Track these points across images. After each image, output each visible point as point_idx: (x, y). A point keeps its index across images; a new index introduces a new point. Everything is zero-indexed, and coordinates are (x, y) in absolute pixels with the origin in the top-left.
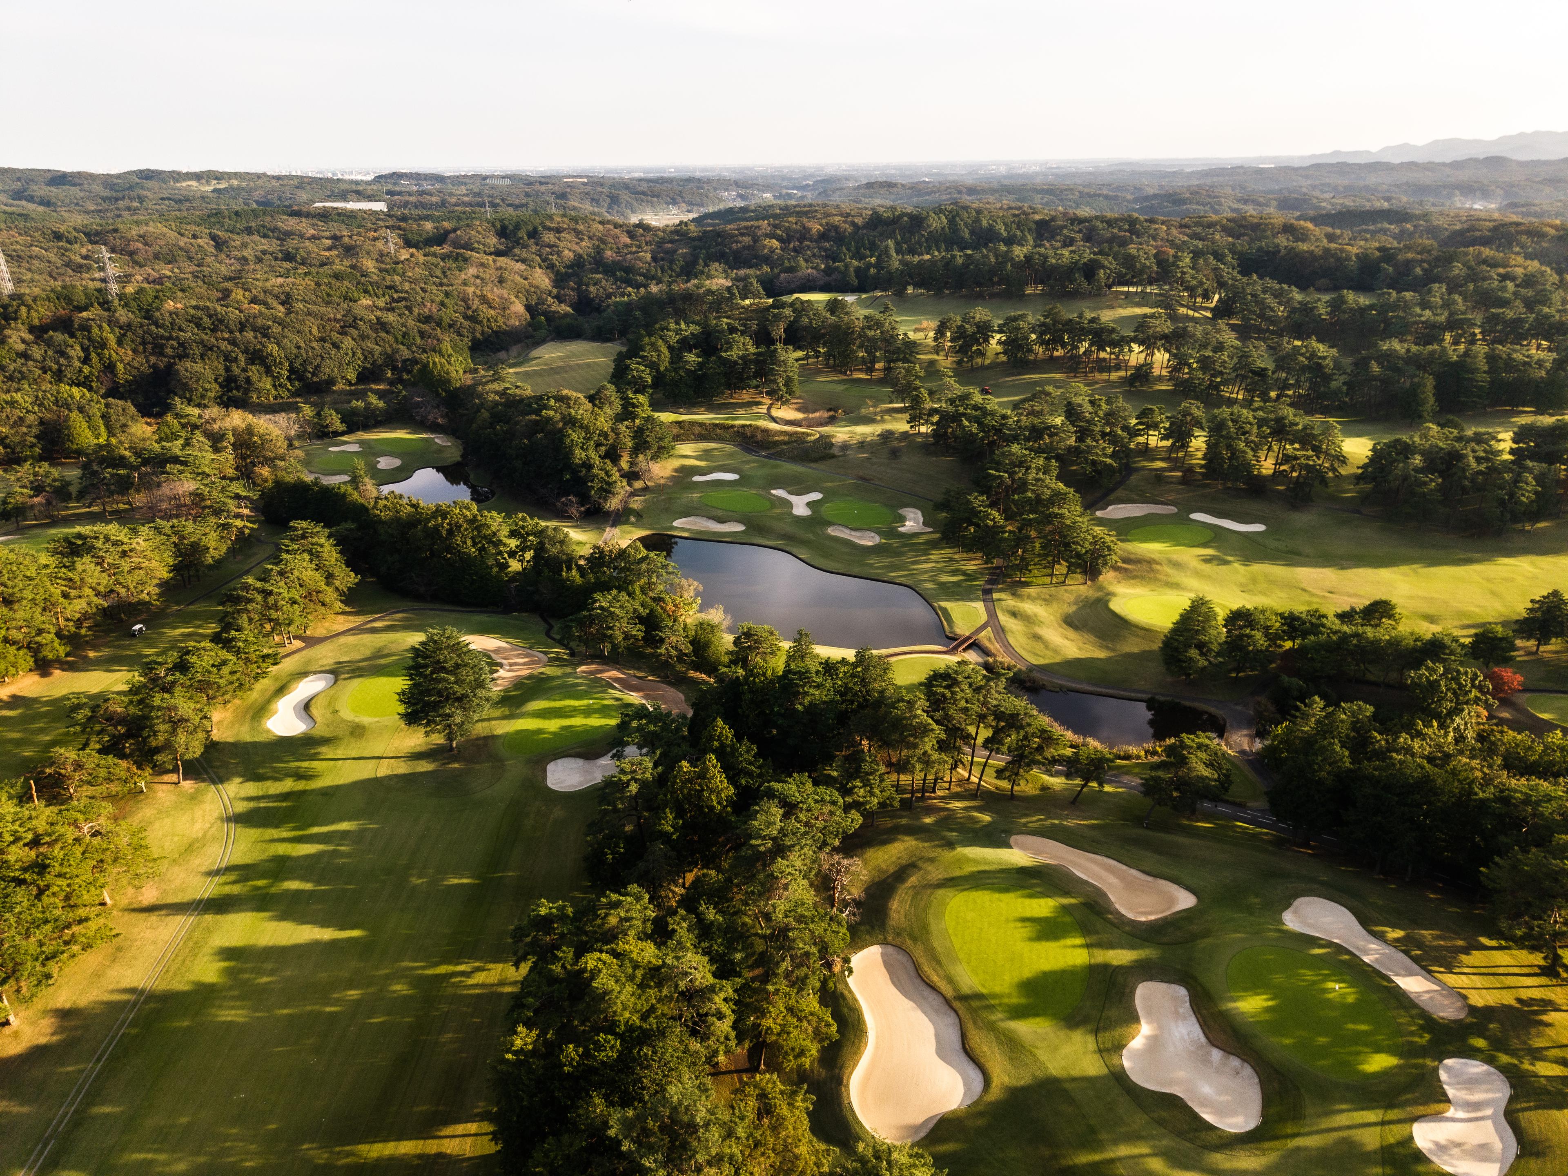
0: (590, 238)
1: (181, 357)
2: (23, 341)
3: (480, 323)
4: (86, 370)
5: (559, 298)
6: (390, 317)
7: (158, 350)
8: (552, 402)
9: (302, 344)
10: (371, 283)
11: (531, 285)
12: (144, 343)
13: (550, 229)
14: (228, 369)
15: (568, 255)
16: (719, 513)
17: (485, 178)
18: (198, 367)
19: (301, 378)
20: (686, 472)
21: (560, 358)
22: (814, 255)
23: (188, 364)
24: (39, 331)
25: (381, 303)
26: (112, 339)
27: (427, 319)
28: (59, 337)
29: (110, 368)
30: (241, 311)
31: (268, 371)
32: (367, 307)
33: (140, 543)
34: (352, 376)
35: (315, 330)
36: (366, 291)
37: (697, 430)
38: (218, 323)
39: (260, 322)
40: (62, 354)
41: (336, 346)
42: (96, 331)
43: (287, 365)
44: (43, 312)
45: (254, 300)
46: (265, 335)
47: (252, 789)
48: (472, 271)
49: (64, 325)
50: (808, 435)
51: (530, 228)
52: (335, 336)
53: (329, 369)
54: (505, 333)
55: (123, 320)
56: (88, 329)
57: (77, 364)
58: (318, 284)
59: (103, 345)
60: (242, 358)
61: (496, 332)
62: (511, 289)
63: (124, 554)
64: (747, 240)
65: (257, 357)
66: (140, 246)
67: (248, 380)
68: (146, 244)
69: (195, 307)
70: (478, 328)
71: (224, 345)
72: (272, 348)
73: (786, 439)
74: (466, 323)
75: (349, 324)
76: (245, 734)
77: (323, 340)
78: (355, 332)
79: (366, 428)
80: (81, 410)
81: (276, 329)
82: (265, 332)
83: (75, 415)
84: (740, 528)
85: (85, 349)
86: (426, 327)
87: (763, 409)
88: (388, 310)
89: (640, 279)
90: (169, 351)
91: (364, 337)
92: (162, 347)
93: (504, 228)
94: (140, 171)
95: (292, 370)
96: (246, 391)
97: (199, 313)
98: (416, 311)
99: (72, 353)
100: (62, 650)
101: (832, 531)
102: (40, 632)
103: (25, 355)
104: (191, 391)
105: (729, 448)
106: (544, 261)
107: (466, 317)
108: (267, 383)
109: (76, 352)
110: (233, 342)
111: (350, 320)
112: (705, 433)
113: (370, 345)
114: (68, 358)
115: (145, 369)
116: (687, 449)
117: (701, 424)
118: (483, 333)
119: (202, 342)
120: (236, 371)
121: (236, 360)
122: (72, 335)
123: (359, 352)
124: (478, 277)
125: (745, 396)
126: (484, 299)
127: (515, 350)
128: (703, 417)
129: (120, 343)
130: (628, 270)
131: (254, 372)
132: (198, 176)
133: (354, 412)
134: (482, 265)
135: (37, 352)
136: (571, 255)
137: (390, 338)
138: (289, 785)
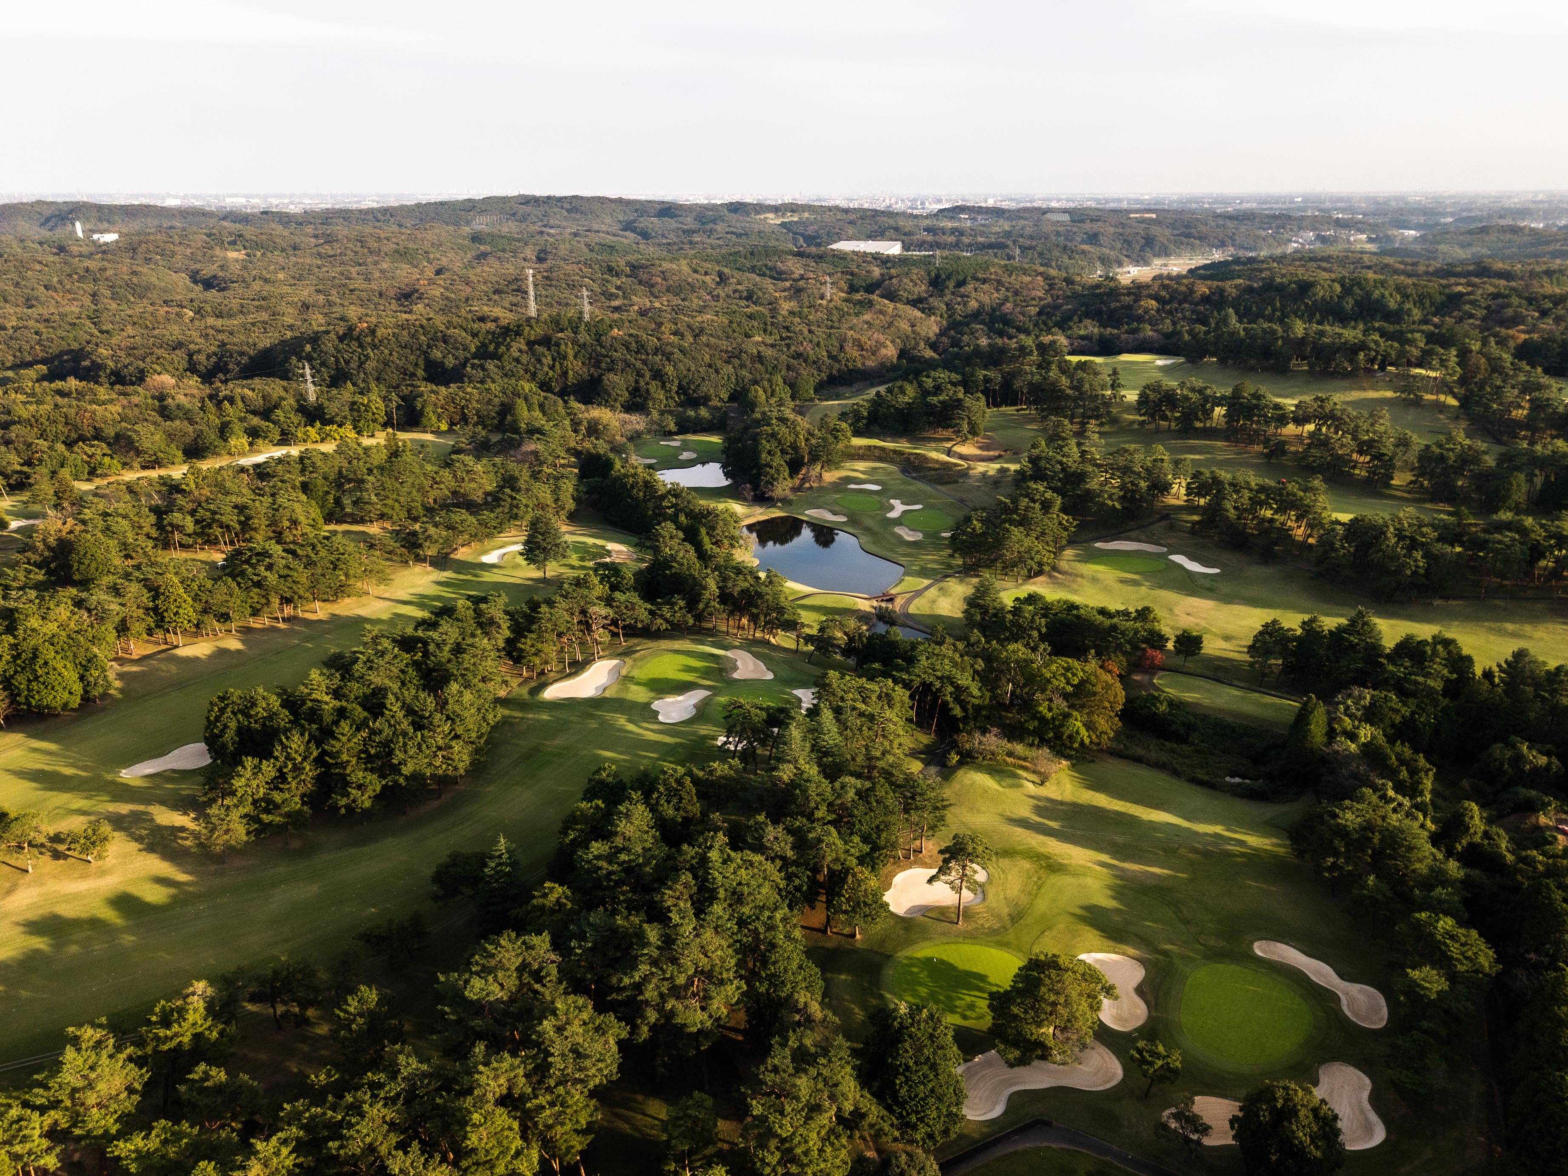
0: (1007, 290)
1: (610, 370)
2: (520, 351)
3: (839, 361)
4: (551, 373)
5: (933, 346)
6: (769, 352)
7: (597, 365)
8: (774, 421)
9: (693, 368)
10: (772, 324)
11: (913, 332)
12: (590, 358)
13: (977, 279)
14: (637, 382)
15: (973, 304)
16: (839, 508)
17: (1045, 211)
18: (616, 378)
19: (685, 393)
20: (848, 480)
23: (611, 376)
24: (530, 344)
25: (769, 340)
26: (571, 353)
27: (798, 356)
28: (540, 349)
29: (565, 374)
30: (659, 339)
31: (663, 386)
32: (757, 343)
33: (479, 468)
34: (725, 395)
35: (707, 358)
36: (765, 331)
37: (877, 453)
38: (641, 347)
39: (669, 349)
40: (539, 361)
41: (717, 371)
42: (563, 347)
43: (676, 382)
44: (539, 331)
45: (675, 333)
46: (668, 359)
47: (453, 575)
48: (867, 317)
49: (546, 341)
50: (956, 465)
51: (961, 278)
52: (719, 363)
53: (706, 388)
55: (582, 341)
56: (558, 345)
57: (546, 369)
58: (731, 322)
59: (565, 358)
60: (648, 375)
61: (850, 371)
62: (893, 335)
63: (468, 472)
64: (1129, 299)
65: (658, 375)
66: (659, 280)
67: (647, 391)
68: (664, 279)
69: (631, 335)
70: (837, 366)
71: (639, 364)
72: (669, 369)
73: (937, 466)
74: (829, 362)
75: (733, 356)
76: (470, 559)
77: (710, 366)
78: (736, 362)
80: (526, 399)
81: (677, 355)
82: (668, 357)
83: (520, 402)
84: (844, 519)
85: (554, 360)
86: (795, 362)
87: (949, 445)
88: (772, 346)
89: (1012, 331)
90: (603, 365)
91: (742, 366)
92: (600, 362)
93: (938, 276)
95: (680, 387)
96: (646, 399)
97: (632, 339)
98: (793, 348)
99: (544, 361)
100: (421, 512)
101: (898, 530)
102: (413, 501)
103: (517, 360)
104: (609, 395)
105: (893, 468)
106: (948, 309)
107: (831, 357)
108: (661, 395)
109: (547, 360)
110: (645, 362)
111: (737, 352)
112: (882, 455)
113: (744, 373)
114: (542, 364)
115: (586, 376)
116: (861, 465)
118: (839, 370)
119: (626, 361)
120: (642, 383)
121: (643, 376)
122: (549, 349)
123: (733, 379)
124: (867, 323)
125: (946, 433)
126: (858, 343)
127: (856, 386)
128: (903, 445)
129: (575, 357)
130: (1007, 321)
131: (654, 386)
134: (882, 312)
135: (524, 359)
136: (976, 305)
137: (762, 369)
138: (469, 577)
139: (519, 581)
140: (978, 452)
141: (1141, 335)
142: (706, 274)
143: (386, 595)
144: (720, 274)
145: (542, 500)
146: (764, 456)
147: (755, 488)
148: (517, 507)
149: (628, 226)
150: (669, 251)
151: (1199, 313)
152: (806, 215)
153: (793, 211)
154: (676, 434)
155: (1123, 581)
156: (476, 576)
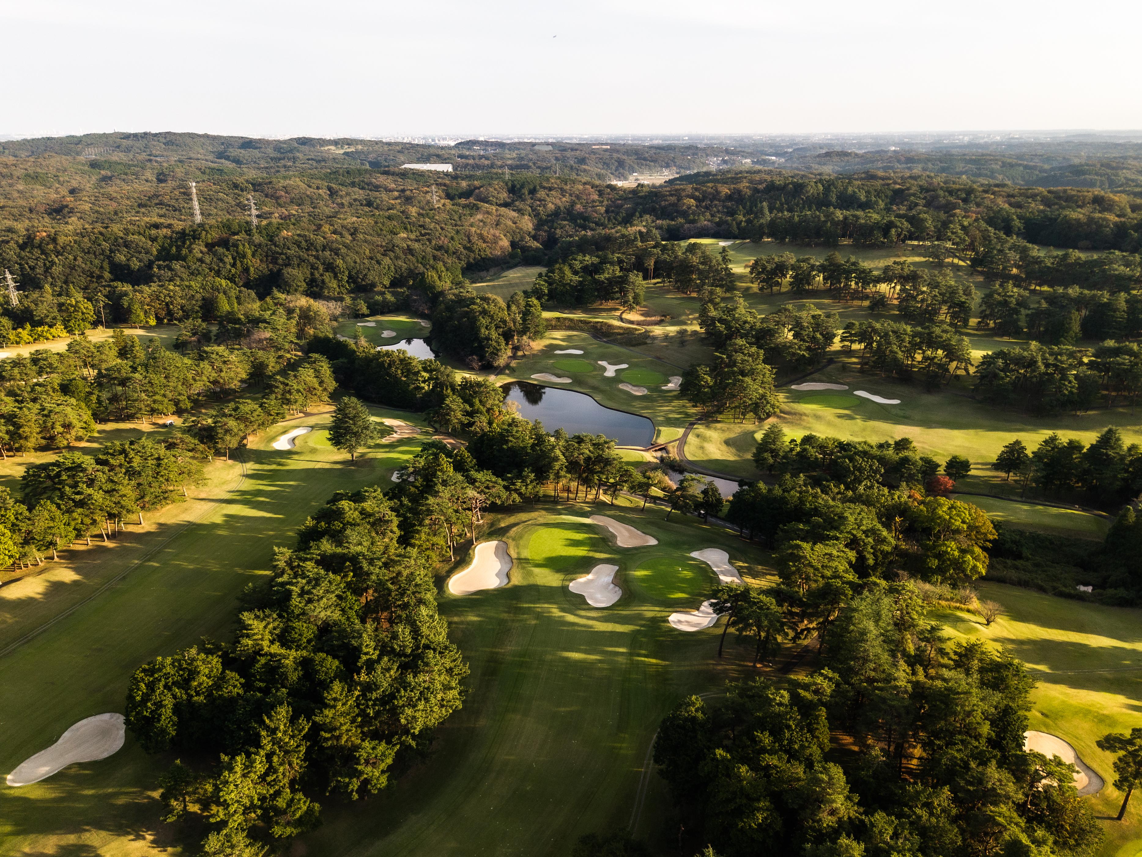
0: (571, 195)
1: (287, 265)
2: (201, 252)
3: (473, 252)
4: (233, 271)
5: (535, 238)
6: (416, 246)
7: (274, 261)
8: (478, 301)
9: (358, 261)
10: (410, 223)
11: (517, 227)
12: (267, 256)
13: (545, 188)
14: (312, 274)
15: (551, 206)
16: (560, 372)
17: (534, 145)
18: (295, 272)
19: (355, 282)
20: (552, 347)
21: (518, 277)
22: (718, 211)
23: (290, 270)
24: (210, 246)
25: (413, 236)
26: (249, 253)
27: (439, 248)
28: (221, 250)
29: (246, 270)
30: (324, 238)
31: (336, 277)
32: (403, 239)
33: (233, 358)
34: (387, 282)
35: (367, 252)
36: (406, 228)
37: (567, 323)
38: (311, 245)
39: (335, 245)
40: (221, 260)
41: (378, 262)
42: (241, 247)
43: (347, 273)
44: (214, 235)
45: (335, 232)
46: (337, 254)
47: (258, 466)
48: (479, 216)
49: (224, 243)
50: (636, 329)
51: (531, 187)
52: (379, 256)
53: (372, 277)
54: (490, 259)
55: (257, 241)
56: (236, 246)
57: (229, 267)
58: (376, 223)
59: (244, 256)
60: (321, 268)
61: (483, 259)
62: (503, 230)
63: (225, 362)
64: (673, 199)
65: (330, 267)
66: (283, 193)
67: (323, 281)
68: (286, 192)
69: (299, 235)
70: (472, 255)
71: (312, 259)
72: (339, 262)
73: (621, 331)
74: (465, 252)
75: (389, 249)
76: (262, 447)
77: (371, 258)
78: (392, 254)
79: (383, 313)
80: (225, 293)
81: (344, 250)
82: (336, 252)
83: (221, 296)
84: (569, 381)
85: (234, 259)
86: (438, 253)
87: (618, 313)
88: (416, 241)
89: (593, 225)
90: (280, 261)
91: (397, 258)
92: (277, 259)
93: (514, 186)
94: (299, 139)
95: (350, 277)
96: (322, 288)
97: (300, 239)
98: (434, 242)
99: (226, 260)
100: (189, 405)
101: (621, 386)
102: (180, 394)
103: (201, 260)
104: (290, 286)
105: (584, 335)
106: (533, 211)
107: (465, 248)
108: (334, 284)
109: (229, 260)
110: (317, 258)
111: (390, 246)
112: (572, 325)
113: (400, 263)
114: (224, 263)
115: (266, 272)
116: (558, 334)
117: (571, 320)
118: (475, 259)
119: (299, 257)
120: (317, 275)
121: (317, 269)
122: (228, 250)
123: (392, 267)
124: (482, 221)
125: (611, 304)
126: (481, 237)
127: (492, 271)
128: (578, 316)
129: (253, 256)
130: (586, 219)
131: (327, 277)
132: (336, 143)
133: (376, 303)
134: (488, 213)
135: (208, 259)
136: (553, 207)
137: (414, 259)
138: (274, 467)
139: (327, 466)
140: (642, 318)
141: (699, 225)
142: (318, 188)
143: (203, 496)
144: (330, 189)
145: (311, 385)
146: (483, 330)
147: (482, 358)
148: (289, 392)
149: (221, 155)
150: (268, 173)
151: (727, 208)
152: (360, 147)
153: (348, 144)
154: (368, 316)
155: (840, 416)
156: (279, 464)
